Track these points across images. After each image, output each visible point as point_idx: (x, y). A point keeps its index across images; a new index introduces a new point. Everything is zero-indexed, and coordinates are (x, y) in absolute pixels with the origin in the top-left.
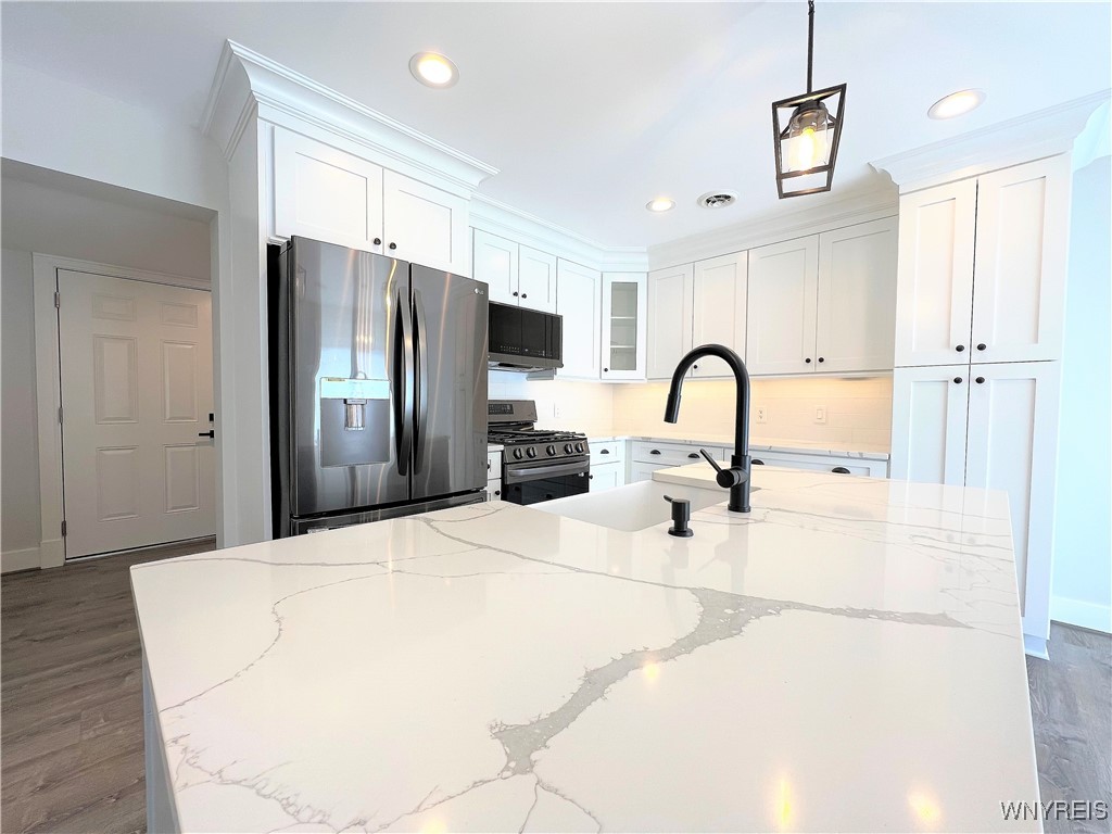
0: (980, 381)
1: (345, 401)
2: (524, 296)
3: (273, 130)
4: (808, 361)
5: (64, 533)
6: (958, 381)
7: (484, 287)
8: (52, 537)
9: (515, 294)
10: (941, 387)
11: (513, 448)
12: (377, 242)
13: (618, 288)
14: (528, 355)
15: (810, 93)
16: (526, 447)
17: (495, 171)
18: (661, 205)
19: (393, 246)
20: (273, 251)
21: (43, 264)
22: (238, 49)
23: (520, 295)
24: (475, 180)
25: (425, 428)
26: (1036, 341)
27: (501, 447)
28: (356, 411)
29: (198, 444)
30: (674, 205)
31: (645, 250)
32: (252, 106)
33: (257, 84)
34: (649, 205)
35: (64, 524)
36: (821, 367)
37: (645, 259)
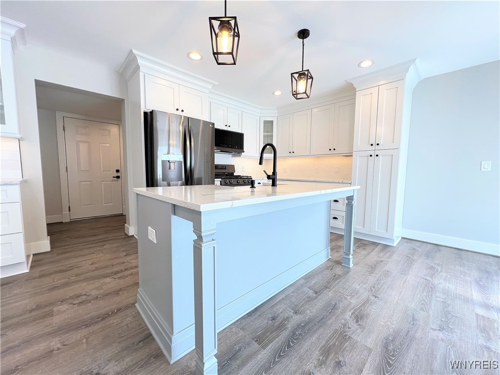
0: (377, 156)
1: (169, 161)
2: (229, 126)
3: (144, 75)
4: (330, 150)
5: (69, 211)
6: (371, 156)
7: (213, 124)
8: (66, 212)
9: (226, 126)
10: (366, 158)
11: (224, 180)
12: (177, 110)
13: (266, 122)
14: (230, 147)
15: (303, 71)
16: (229, 180)
17: (217, 83)
18: (278, 93)
19: (182, 111)
20: (145, 114)
21: (59, 115)
22: (135, 51)
23: (228, 126)
24: (210, 87)
25: (193, 171)
26: (393, 142)
27: (220, 180)
28: (172, 164)
29: (112, 181)
30: (282, 93)
31: (276, 108)
32: (138, 68)
33: (140, 61)
34: (273, 93)
35: (69, 207)
36: (335, 152)
37: (276, 112)
